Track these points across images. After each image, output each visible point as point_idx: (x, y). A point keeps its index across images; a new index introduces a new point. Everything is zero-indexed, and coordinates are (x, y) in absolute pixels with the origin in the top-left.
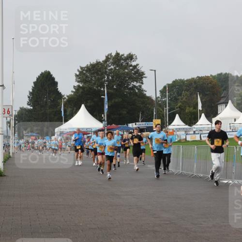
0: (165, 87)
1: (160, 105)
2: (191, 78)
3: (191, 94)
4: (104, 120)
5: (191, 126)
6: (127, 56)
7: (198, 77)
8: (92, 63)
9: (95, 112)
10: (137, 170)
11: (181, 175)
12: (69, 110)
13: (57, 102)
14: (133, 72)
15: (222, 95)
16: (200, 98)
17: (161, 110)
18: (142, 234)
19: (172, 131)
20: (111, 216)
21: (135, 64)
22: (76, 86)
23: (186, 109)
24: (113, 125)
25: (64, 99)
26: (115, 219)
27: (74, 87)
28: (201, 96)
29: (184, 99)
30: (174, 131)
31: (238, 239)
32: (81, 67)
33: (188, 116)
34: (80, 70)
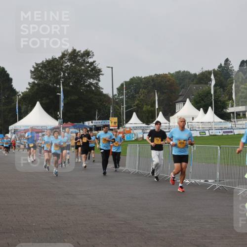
0: (122, 85)
1: (117, 103)
2: (148, 76)
3: (148, 92)
4: (60, 118)
5: (148, 125)
6: (84, 53)
7: (156, 74)
8: (47, 59)
9: (51, 109)
10: (85, 167)
11: (138, 174)
12: (24, 108)
13: (12, 99)
14: (90, 69)
15: (180, 94)
16: (158, 96)
17: (118, 108)
18: (96, 235)
19: (129, 129)
20: (65, 216)
21: (92, 61)
22: (31, 82)
23: (143, 107)
24: (69, 123)
25: (18, 96)
26: (69, 219)
27: (29, 83)
28: (159, 93)
29: (142, 97)
30: (131, 129)
31: (194, 240)
32: (36, 64)
33: (145, 114)
34: (35, 66)
